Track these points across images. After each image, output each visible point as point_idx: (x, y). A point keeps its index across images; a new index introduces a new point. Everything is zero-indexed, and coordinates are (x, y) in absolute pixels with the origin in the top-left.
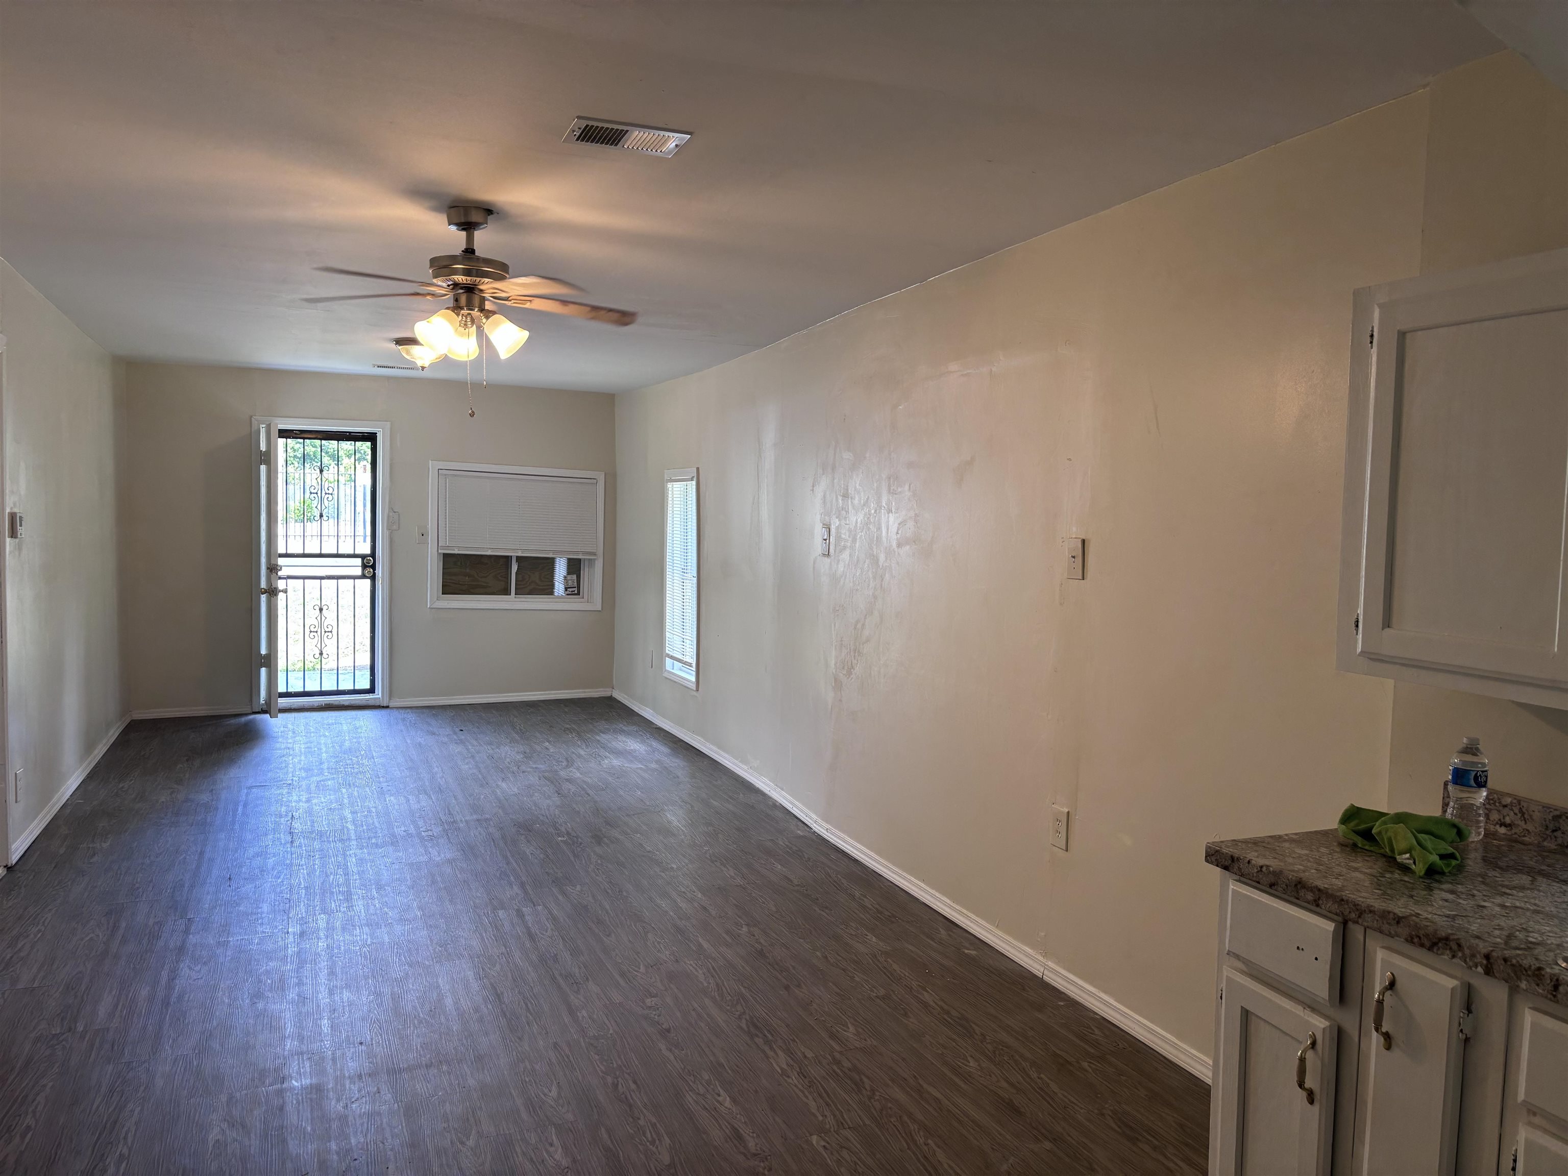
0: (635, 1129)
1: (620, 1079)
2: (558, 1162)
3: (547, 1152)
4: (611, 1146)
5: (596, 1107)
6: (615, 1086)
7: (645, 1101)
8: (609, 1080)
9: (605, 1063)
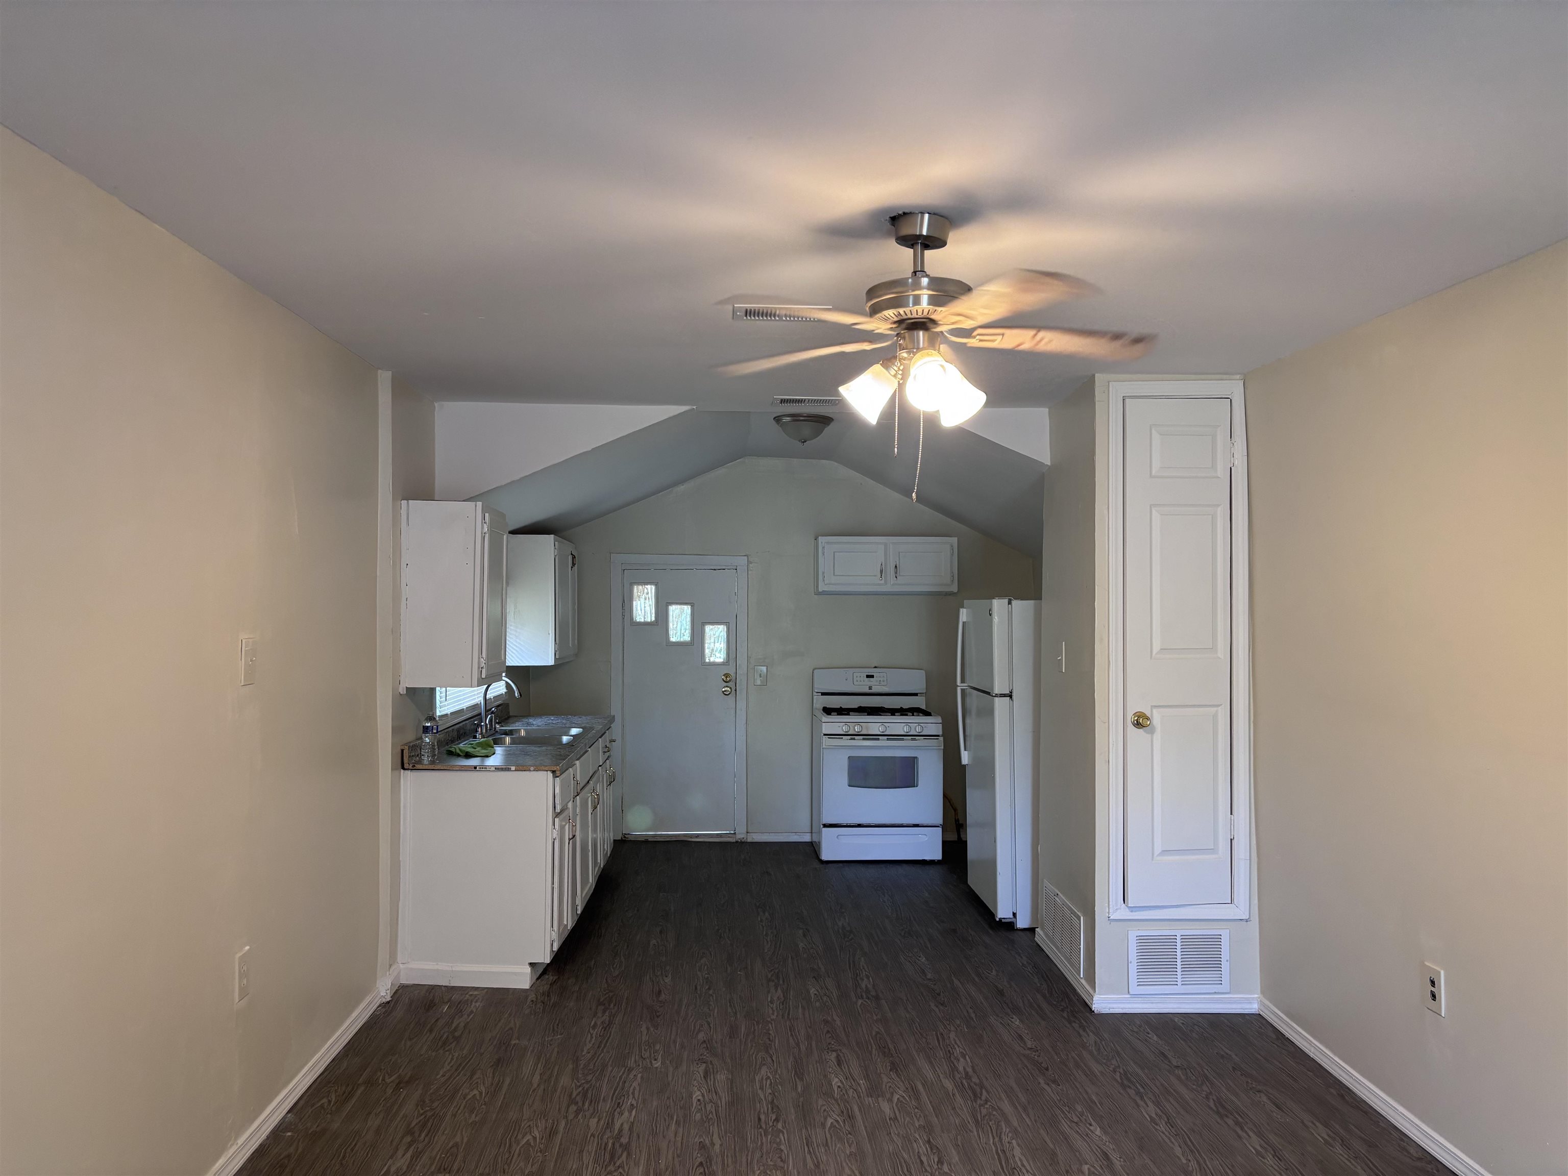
0: (777, 1087)
1: (771, 1124)
2: (837, 1077)
3: (843, 1084)
4: (797, 1080)
5: (799, 1106)
6: (777, 1120)
7: (759, 1104)
8: (780, 1126)
9: (778, 1140)
